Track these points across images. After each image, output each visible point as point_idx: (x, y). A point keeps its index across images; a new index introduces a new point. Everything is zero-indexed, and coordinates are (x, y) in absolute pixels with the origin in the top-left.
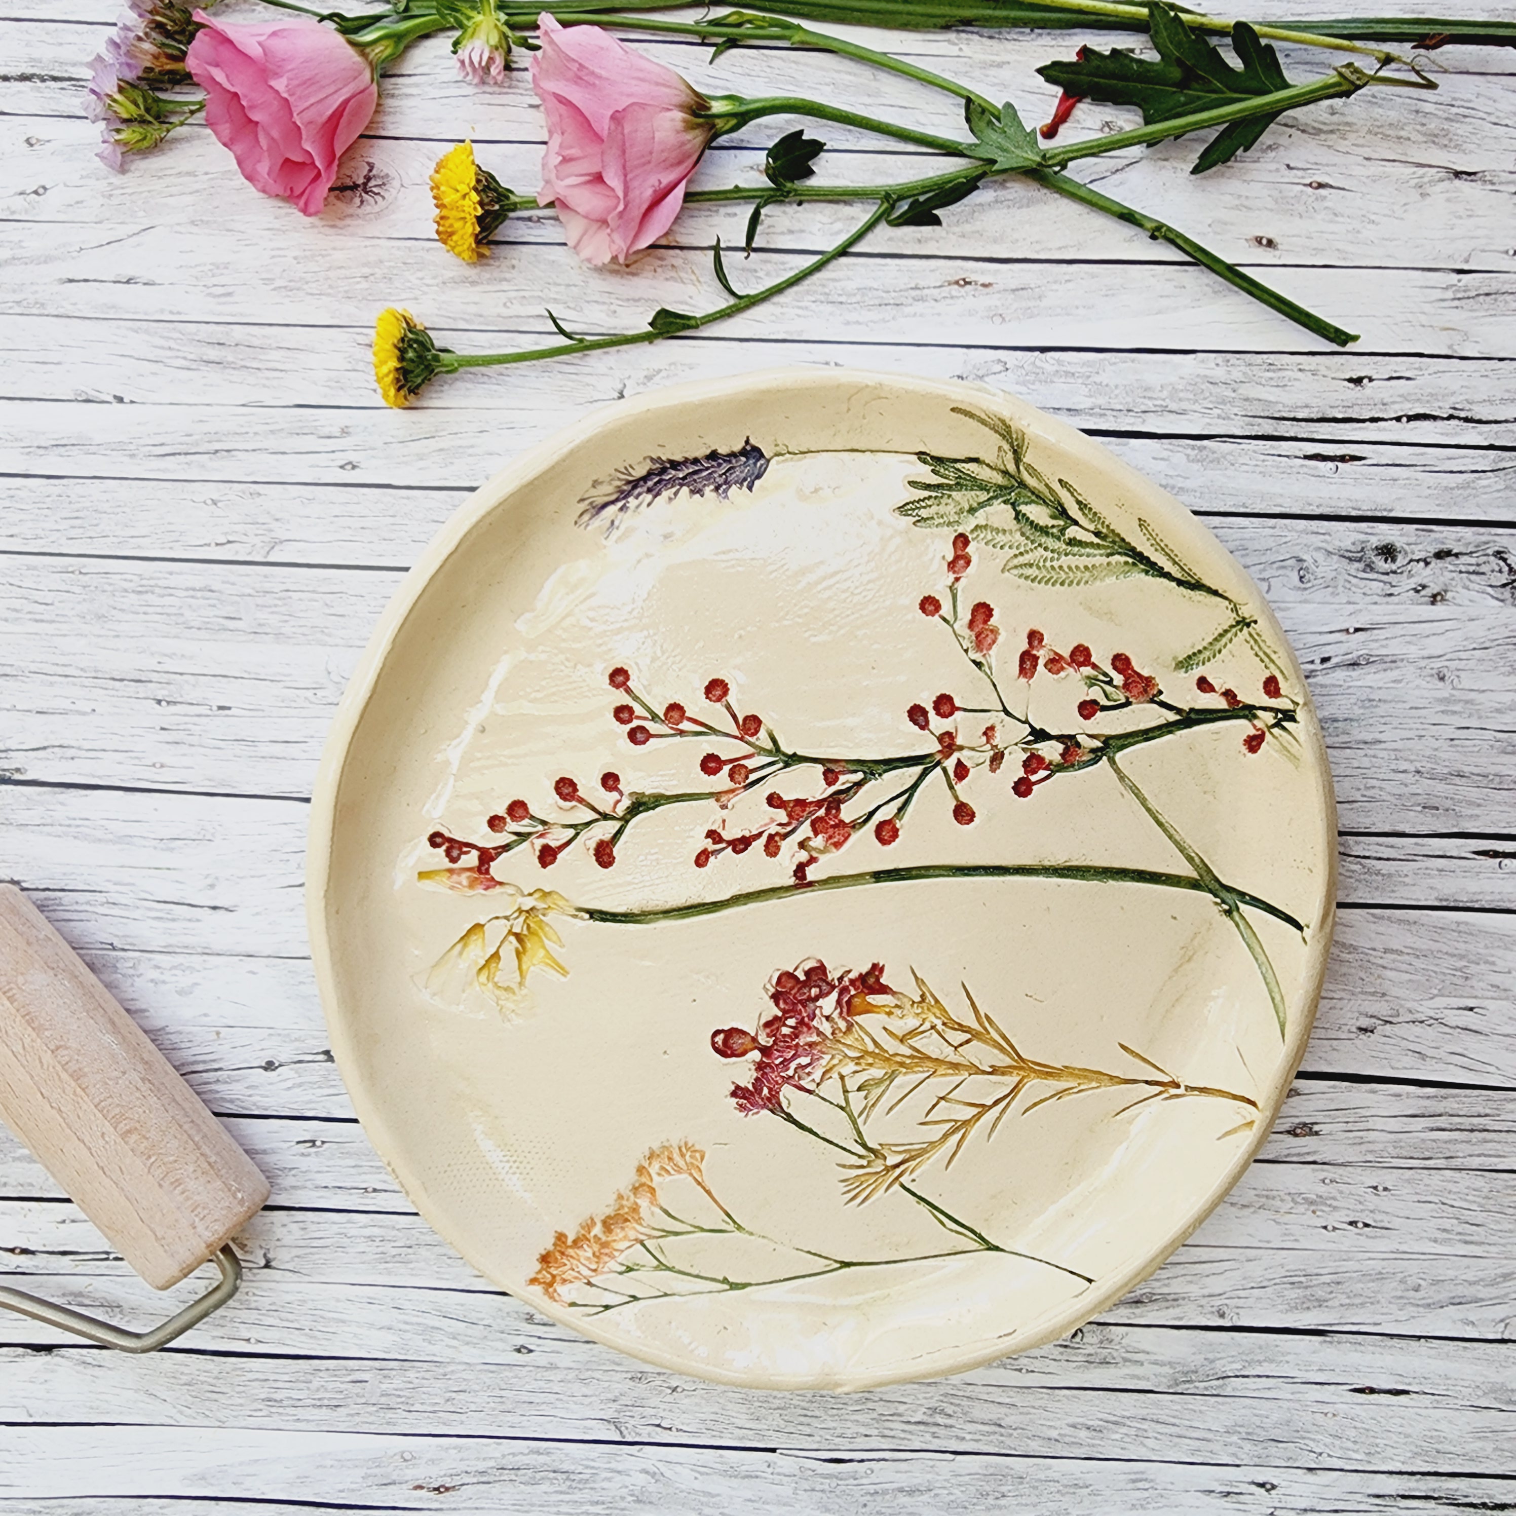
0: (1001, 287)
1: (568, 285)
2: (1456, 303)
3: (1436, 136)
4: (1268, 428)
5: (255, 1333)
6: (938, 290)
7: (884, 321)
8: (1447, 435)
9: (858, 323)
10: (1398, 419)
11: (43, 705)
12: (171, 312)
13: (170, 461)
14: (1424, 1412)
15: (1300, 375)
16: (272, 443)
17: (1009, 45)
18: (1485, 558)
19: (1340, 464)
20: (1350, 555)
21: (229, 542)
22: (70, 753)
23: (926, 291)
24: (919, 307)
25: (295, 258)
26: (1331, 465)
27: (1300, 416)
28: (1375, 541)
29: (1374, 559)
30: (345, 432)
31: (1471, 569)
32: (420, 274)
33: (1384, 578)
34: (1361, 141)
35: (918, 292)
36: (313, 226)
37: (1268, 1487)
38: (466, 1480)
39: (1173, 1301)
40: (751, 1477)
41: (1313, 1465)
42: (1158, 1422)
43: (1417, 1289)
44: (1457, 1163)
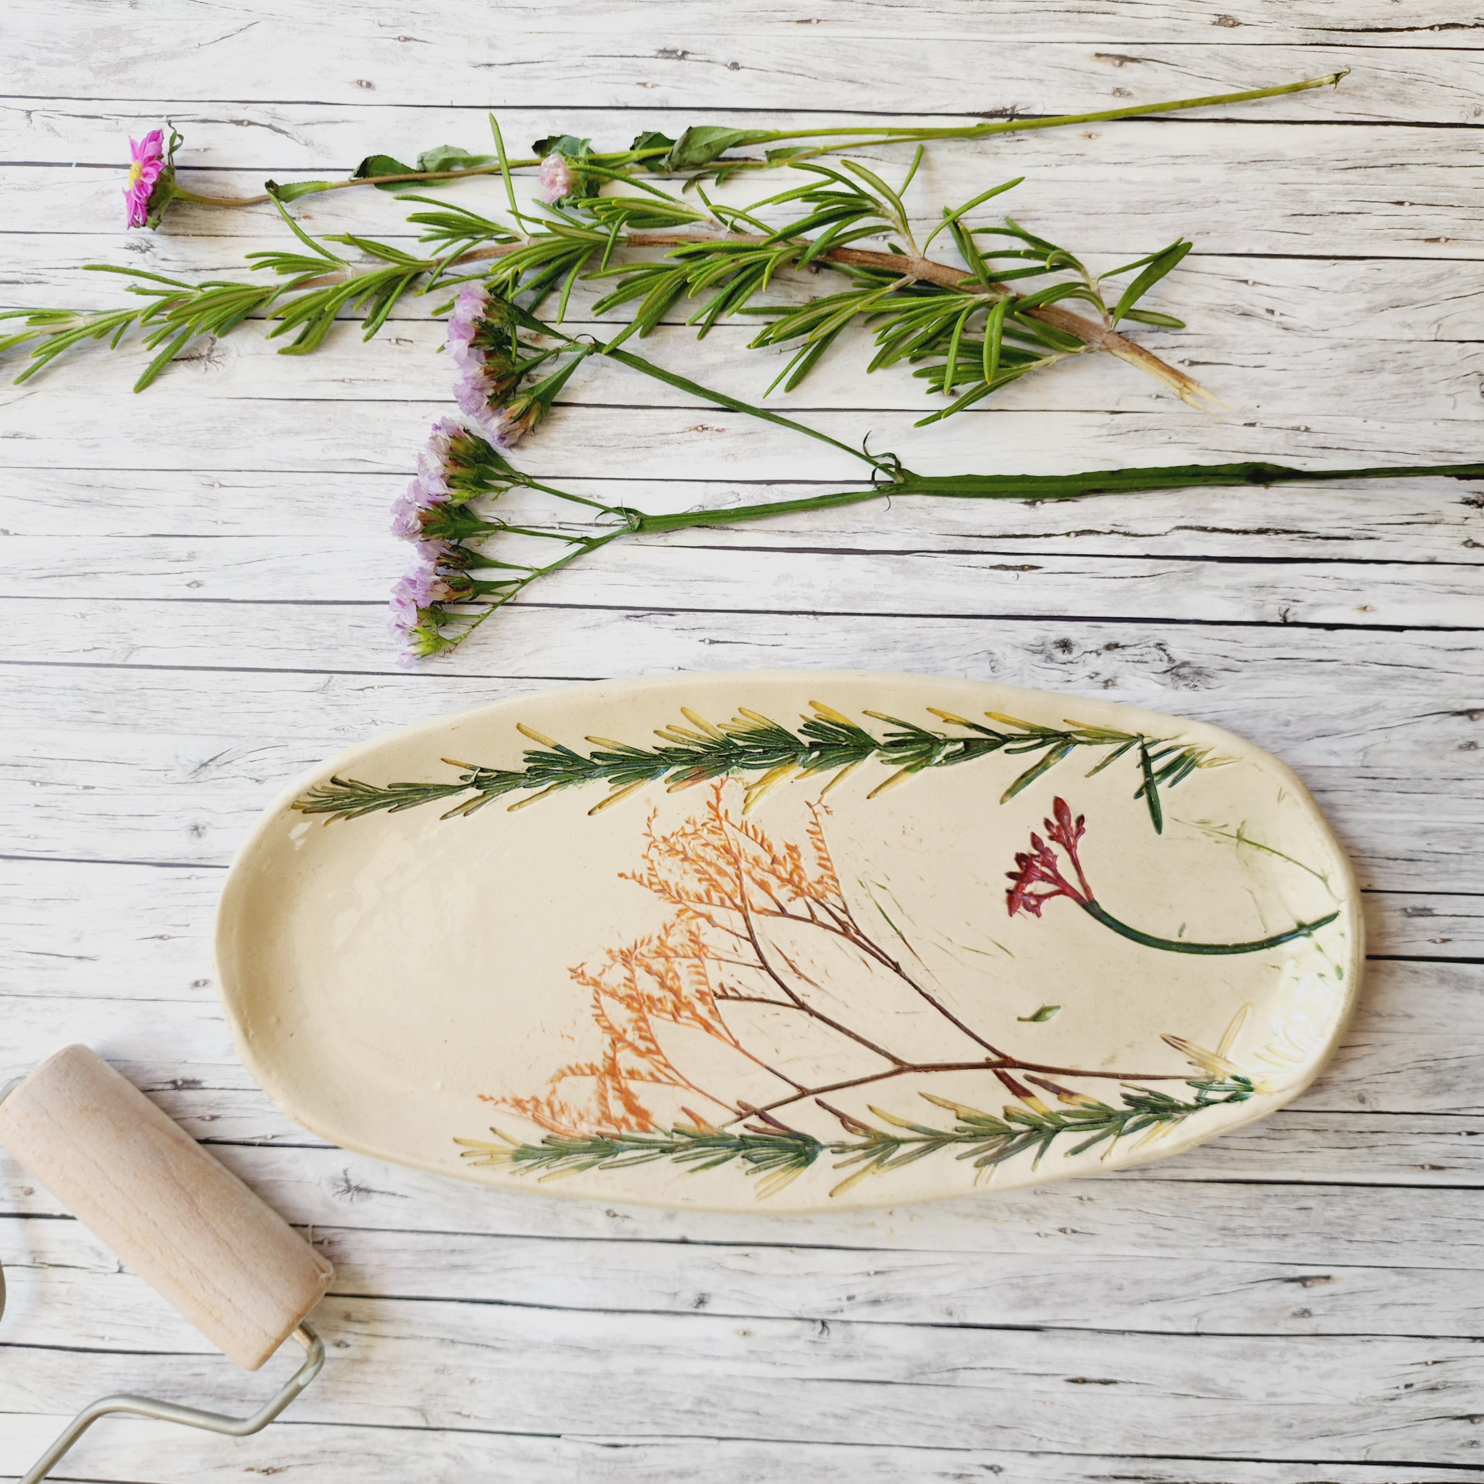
0: (732, 432)
1: (375, 434)
2: (1111, 438)
4: (959, 544)
5: (108, 1331)
6: (681, 435)
7: (637, 460)
8: (1108, 546)
9: (616, 462)
10: (1068, 534)
12: (49, 461)
13: (47, 584)
14: (1130, 1400)
16: (131, 567)
18: (1147, 650)
19: (1020, 573)
20: (1033, 648)
21: (95, 649)
23: (671, 436)
24: (666, 449)
26: (1012, 573)
27: (986, 533)
28: (1054, 636)
29: (1053, 651)
30: (191, 556)
31: (1137, 658)
33: (1063, 667)
35: (664, 436)
37: (995, 1469)
38: (291, 1463)
39: (907, 1301)
40: (538, 1460)
41: (1035, 1449)
42: (897, 1410)
43: (1120, 1288)
44: (1150, 1175)
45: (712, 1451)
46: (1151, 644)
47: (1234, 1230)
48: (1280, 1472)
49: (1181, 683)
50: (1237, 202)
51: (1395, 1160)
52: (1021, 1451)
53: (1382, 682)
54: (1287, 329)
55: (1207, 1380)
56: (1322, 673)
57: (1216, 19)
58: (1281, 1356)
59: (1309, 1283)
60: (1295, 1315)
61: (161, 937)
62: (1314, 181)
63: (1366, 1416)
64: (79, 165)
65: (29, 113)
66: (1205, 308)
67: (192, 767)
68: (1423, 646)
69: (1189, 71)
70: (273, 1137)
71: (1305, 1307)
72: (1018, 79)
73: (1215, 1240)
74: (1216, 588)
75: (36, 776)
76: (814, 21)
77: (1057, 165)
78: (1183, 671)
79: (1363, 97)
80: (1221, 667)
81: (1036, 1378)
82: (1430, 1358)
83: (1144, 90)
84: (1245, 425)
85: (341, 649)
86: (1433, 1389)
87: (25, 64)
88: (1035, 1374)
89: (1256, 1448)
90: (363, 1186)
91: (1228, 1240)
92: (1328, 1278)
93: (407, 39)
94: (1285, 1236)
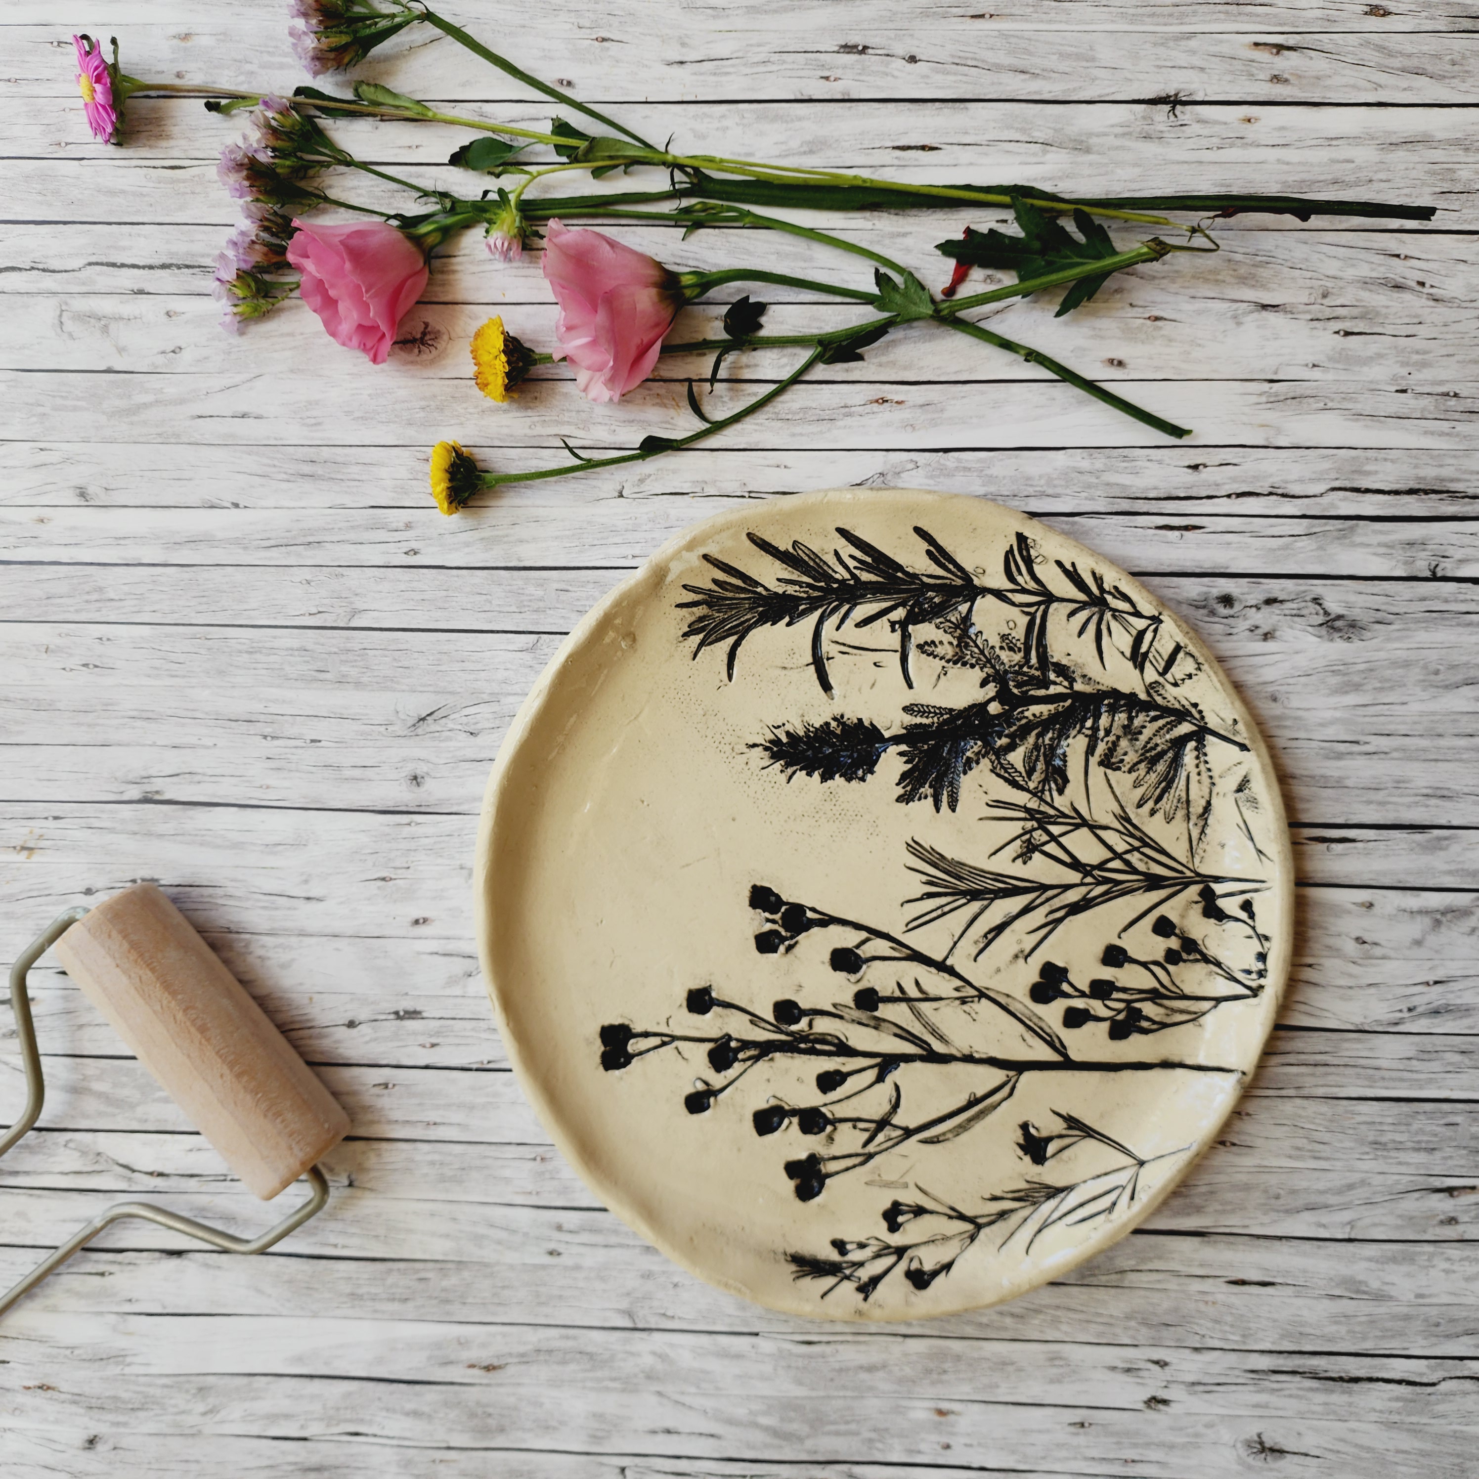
0: (911, 404)
1: (578, 411)
2: (1269, 405)
3: (1246, 278)
4: (1125, 505)
5: (341, 1241)
6: (863, 407)
7: (821, 432)
8: (1267, 507)
9: (801, 435)
10: (1229, 496)
11: (177, 741)
12: (276, 439)
13: (274, 553)
14: (1287, 1300)
15: (1148, 464)
16: (352, 536)
17: (911, 220)
18: (1304, 604)
19: (1184, 533)
20: (1196, 603)
21: (320, 612)
22: (197, 778)
23: (853, 409)
24: (848, 421)
25: (369, 395)
26: (1177, 533)
27: (1151, 495)
28: (1216, 592)
29: (1216, 606)
30: (408, 526)
31: (1294, 612)
32: (464, 405)
33: (1225, 621)
34: (1187, 284)
35: (847, 409)
36: (383, 371)
37: (1162, 1364)
38: (510, 1360)
40: (738, 1356)
41: (1198, 1346)
42: (1069, 1309)
43: (1277, 1197)
44: (1305, 1092)
45: (898, 1347)
46: (1308, 598)
47: (1385, 1144)
48: (1428, 1367)
49: (1336, 635)
50: (1389, 181)
52: (1185, 1347)
54: (1436, 300)
55: (1360, 1282)
56: (1470, 624)
57: (1367, 9)
58: (1429, 1260)
59: (1455, 1193)
60: (1442, 1222)
61: (384, 879)
62: (1462, 160)
66: (1359, 281)
67: (411, 722)
69: (1343, 59)
70: (489, 1062)
71: (1452, 1215)
72: (1180, 67)
73: (1367, 1153)
74: (1368, 545)
75: (268, 730)
76: (987, 16)
77: (1218, 148)
78: (1339, 624)
80: (1373, 620)
81: (1199, 1279)
83: (1300, 77)
84: (1397, 391)
85: (548, 612)
87: (248, 67)
88: (1198, 1276)
89: (1406, 1345)
91: (1379, 1153)
92: (1473, 1188)
93: (604, 40)
94: (1433, 1149)
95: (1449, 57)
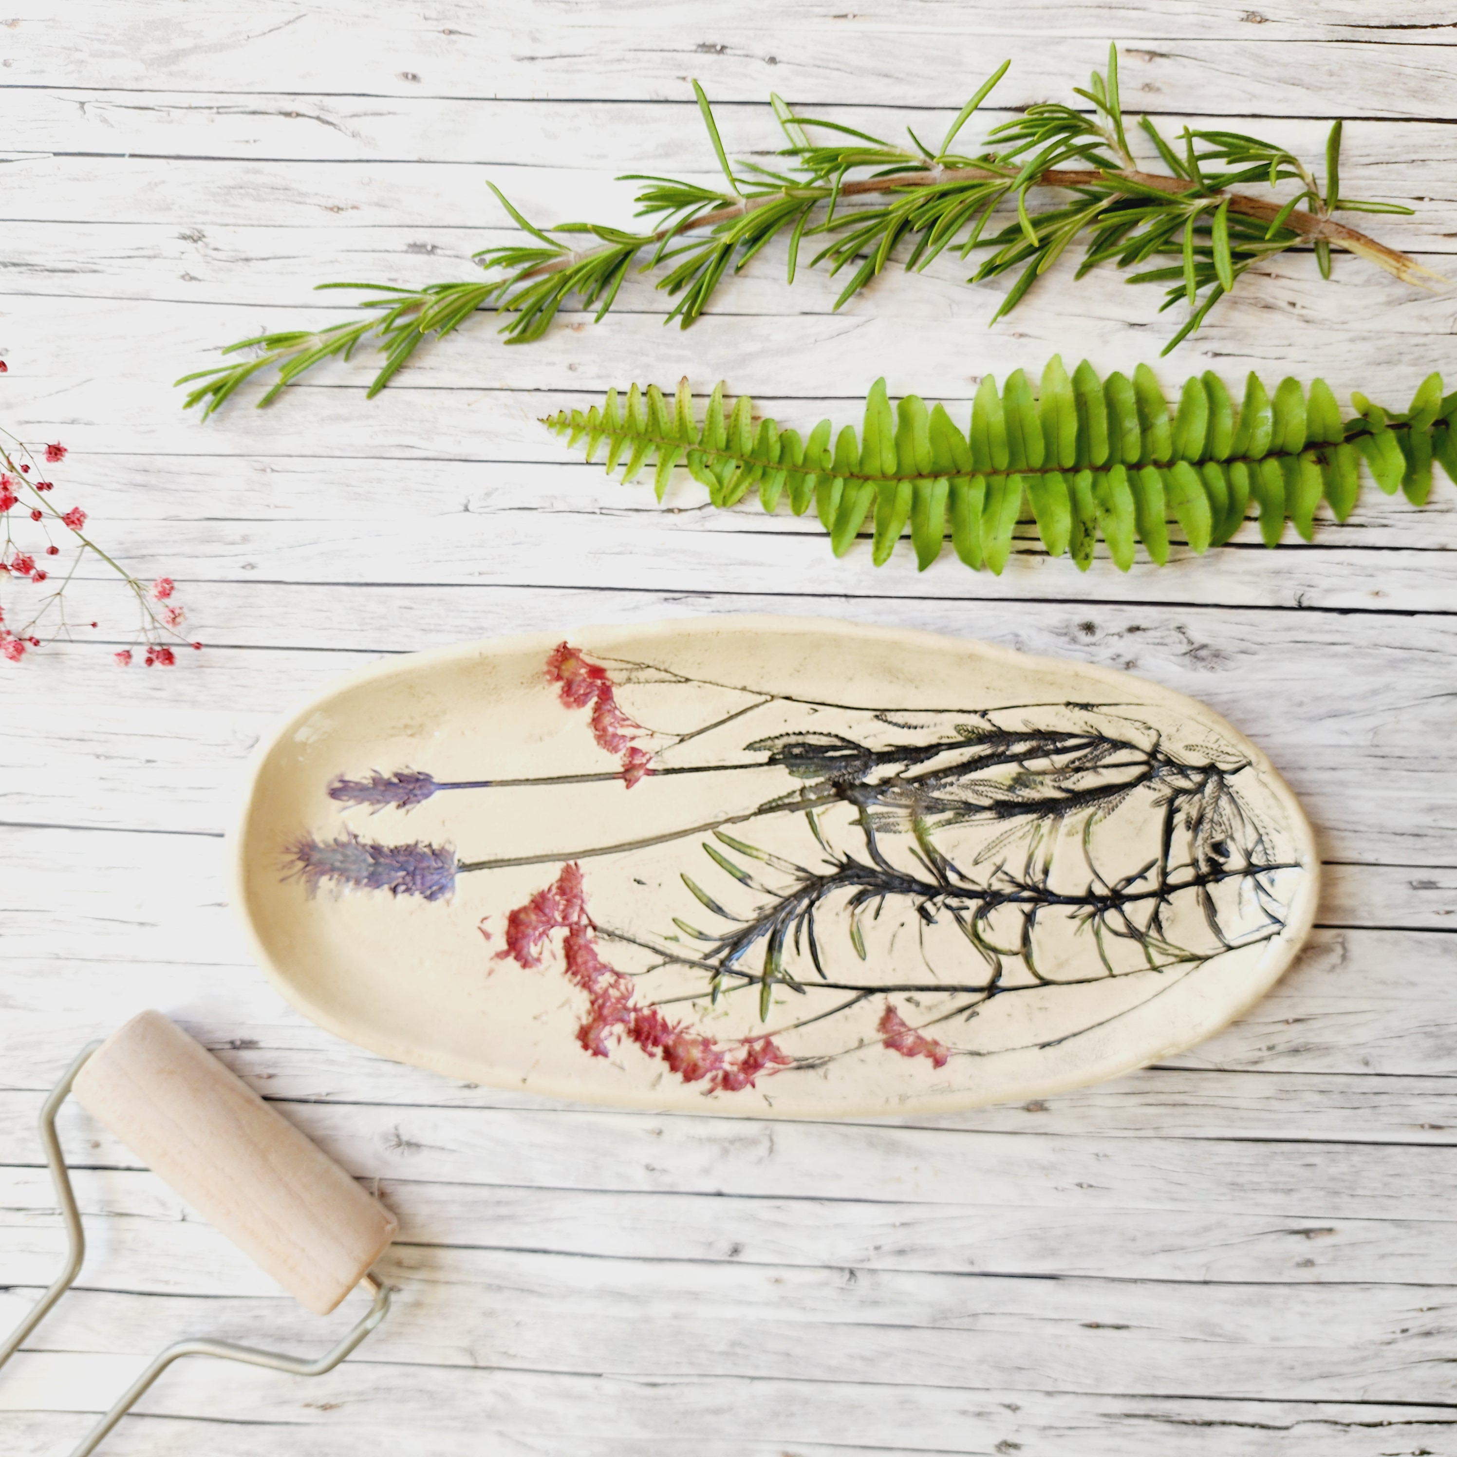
5: (173, 1277)
12: (107, 446)
14: (1141, 1344)
16: (187, 549)
18: (1167, 633)
19: (1046, 557)
20: (1057, 630)
22: (26, 798)
26: (1037, 558)
28: (1078, 619)
29: (1077, 633)
30: (245, 539)
31: (1158, 641)
33: (1086, 648)
38: (348, 1399)
39: (930, 1251)
40: (580, 1397)
41: (1050, 1389)
43: (1134, 1240)
44: (1164, 1133)
45: (746, 1390)
46: (1171, 627)
47: (1242, 1185)
48: (1282, 1411)
49: (1200, 665)
51: (1397, 1120)
52: (1037, 1391)
53: (1393, 664)
54: (1307, 322)
55: (1215, 1325)
56: (1335, 655)
57: (1244, 15)
58: (1284, 1303)
59: (1312, 1235)
60: (1299, 1265)
61: (218, 905)
63: (1364, 1359)
64: (132, 156)
65: (82, 104)
67: (247, 742)
68: (1434, 630)
69: (1217, 67)
70: (327, 1094)
71: (1309, 1256)
72: (1050, 74)
73: (1224, 1194)
74: (1237, 573)
75: (101, 750)
76: (850, 16)
78: (1203, 653)
79: (1386, 94)
80: (1238, 650)
81: (1054, 1323)
82: (1426, 1305)
83: (1172, 86)
85: (391, 630)
86: (1428, 1334)
87: (78, 56)
88: (1051, 1320)
89: (1261, 1389)
90: (413, 1141)
91: (1236, 1194)
92: (1330, 1230)
93: (451, 32)
94: (1291, 1190)
95: (1327, 68)
